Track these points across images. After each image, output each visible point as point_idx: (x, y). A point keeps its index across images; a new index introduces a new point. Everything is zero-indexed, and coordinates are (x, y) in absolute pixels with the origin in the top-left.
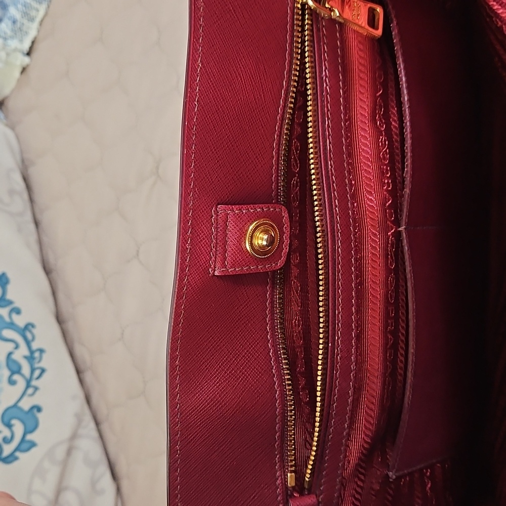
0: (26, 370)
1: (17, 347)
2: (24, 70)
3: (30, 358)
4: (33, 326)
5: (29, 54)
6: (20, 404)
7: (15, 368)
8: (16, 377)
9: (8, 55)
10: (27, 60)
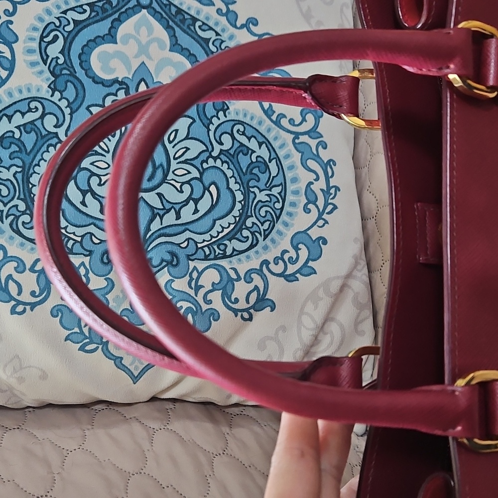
4: (335, 163)
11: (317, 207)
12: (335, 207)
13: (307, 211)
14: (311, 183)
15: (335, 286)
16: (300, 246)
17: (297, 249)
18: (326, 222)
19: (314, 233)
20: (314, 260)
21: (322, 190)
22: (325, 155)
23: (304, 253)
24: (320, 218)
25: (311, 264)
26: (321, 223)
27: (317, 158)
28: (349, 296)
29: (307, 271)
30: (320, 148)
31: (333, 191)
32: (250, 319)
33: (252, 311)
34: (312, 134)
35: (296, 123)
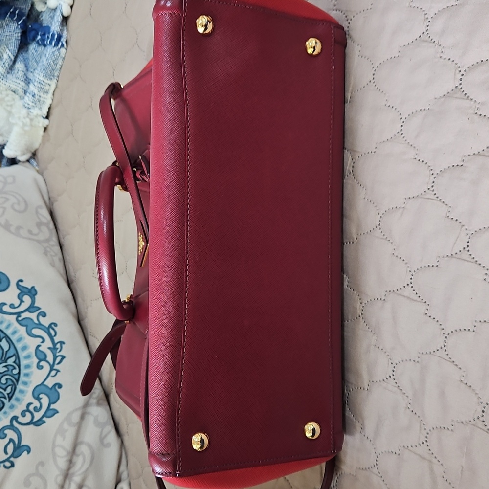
0: (50, 358)
1: (43, 341)
2: (45, 129)
3: (53, 349)
4: (56, 325)
5: (47, 117)
6: (45, 383)
7: (42, 357)
8: (42, 363)
9: (31, 120)
10: (46, 122)
11: (48, 362)
12: (63, 357)
13: (40, 367)
14: (39, 346)
15: (76, 417)
16: (41, 396)
17: (38, 399)
18: (58, 371)
19: (50, 383)
20: (54, 403)
21: (49, 348)
22: (45, 322)
23: (45, 400)
24: (52, 369)
25: (52, 406)
26: (53, 373)
27: (39, 326)
28: (90, 420)
29: (51, 412)
30: (41, 318)
31: (58, 346)
32: (13, 465)
33: (12, 459)
34: (31, 310)
35: (16, 306)
